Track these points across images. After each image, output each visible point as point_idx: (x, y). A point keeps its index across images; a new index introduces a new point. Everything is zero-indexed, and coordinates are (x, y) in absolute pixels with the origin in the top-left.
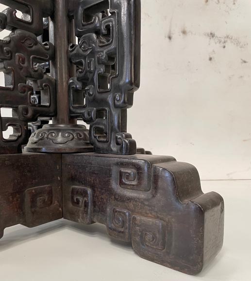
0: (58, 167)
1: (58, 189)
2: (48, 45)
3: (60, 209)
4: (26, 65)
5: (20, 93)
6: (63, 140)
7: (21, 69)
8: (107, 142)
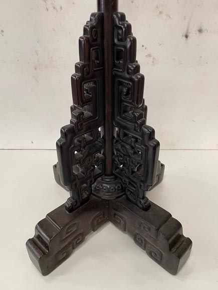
0: (107, 203)
1: (107, 211)
3: (108, 218)
6: (111, 192)
7: (89, 164)
8: (135, 199)
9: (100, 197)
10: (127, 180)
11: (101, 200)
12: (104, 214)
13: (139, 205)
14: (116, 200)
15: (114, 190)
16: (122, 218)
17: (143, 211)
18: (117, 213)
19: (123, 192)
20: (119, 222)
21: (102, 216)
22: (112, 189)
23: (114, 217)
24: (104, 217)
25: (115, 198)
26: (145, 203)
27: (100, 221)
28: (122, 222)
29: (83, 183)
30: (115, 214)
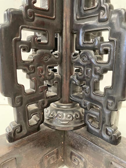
0: (62, 136)
1: (62, 149)
2: (57, 55)
3: (63, 160)
4: (44, 73)
5: (40, 93)
6: (67, 121)
7: (41, 77)
8: (98, 128)
9: (53, 127)
10: (88, 103)
11: (54, 130)
12: (57, 153)
13: (105, 136)
14: (74, 131)
15: (71, 118)
16: (80, 158)
17: (112, 145)
18: (74, 151)
19: (81, 122)
20: (77, 164)
21: (55, 155)
22: (69, 118)
23: (71, 158)
24: (58, 158)
25: (72, 129)
26: (113, 132)
27: (52, 162)
28: (80, 164)
29: (32, 101)
30: (72, 154)
